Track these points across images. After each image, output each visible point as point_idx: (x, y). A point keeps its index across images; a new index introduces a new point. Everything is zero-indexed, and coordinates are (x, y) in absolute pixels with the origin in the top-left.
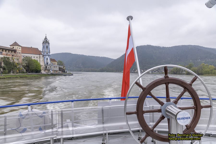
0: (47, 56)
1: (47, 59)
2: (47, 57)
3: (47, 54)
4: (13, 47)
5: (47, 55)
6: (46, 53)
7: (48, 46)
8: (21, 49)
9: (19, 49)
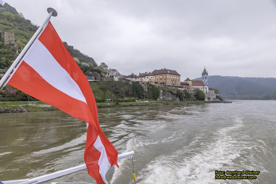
1: (206, 88)
2: (206, 86)
4: (187, 82)
6: (206, 83)
7: (207, 77)
8: (191, 83)
9: (190, 83)
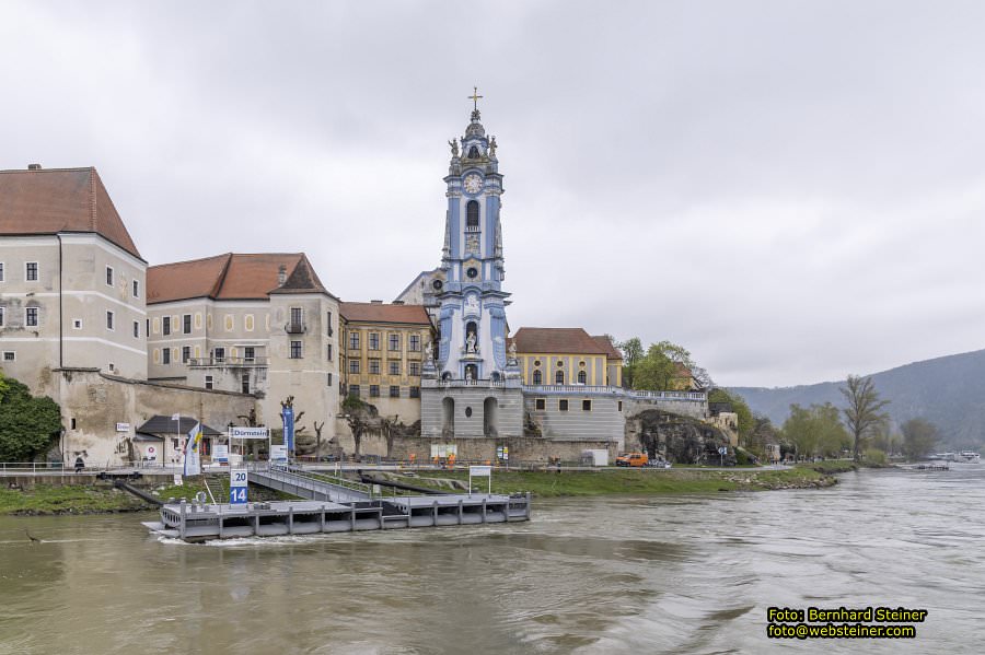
0: (472, 298)
1: (472, 328)
2: (472, 305)
3: (468, 282)
5: (472, 290)
6: (466, 267)
7: (482, 199)
